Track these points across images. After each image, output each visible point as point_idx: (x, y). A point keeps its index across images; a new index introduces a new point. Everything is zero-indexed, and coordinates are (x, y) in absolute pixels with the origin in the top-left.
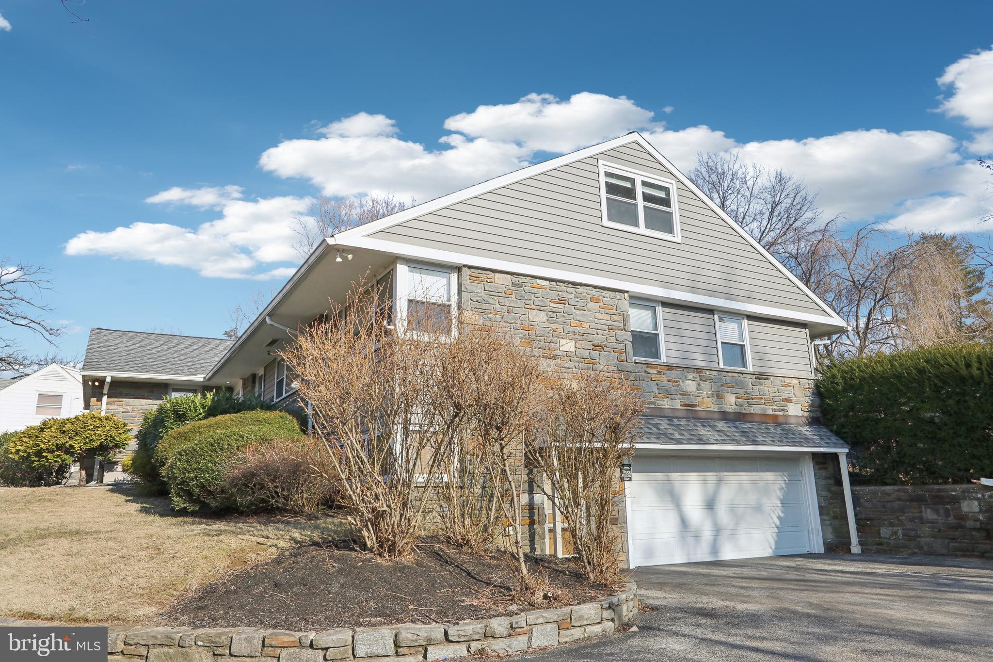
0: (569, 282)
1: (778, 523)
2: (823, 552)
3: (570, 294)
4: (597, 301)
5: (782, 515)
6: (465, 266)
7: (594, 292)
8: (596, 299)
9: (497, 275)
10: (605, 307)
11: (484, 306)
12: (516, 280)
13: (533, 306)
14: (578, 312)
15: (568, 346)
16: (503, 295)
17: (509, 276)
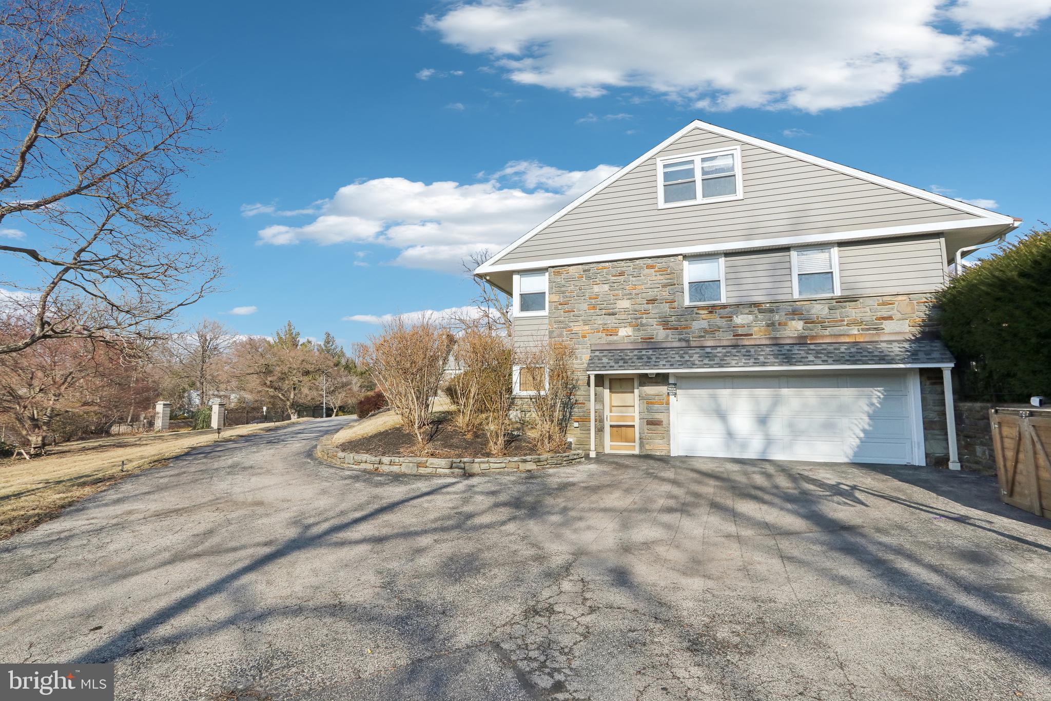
0: (627, 260)
1: (862, 435)
2: (924, 464)
3: (629, 268)
4: (652, 267)
5: (867, 427)
6: (550, 267)
7: (649, 261)
8: (651, 266)
9: (571, 267)
10: (660, 270)
11: (563, 289)
12: (586, 267)
13: (598, 282)
14: (634, 279)
15: (625, 304)
16: (577, 279)
17: (580, 266)
